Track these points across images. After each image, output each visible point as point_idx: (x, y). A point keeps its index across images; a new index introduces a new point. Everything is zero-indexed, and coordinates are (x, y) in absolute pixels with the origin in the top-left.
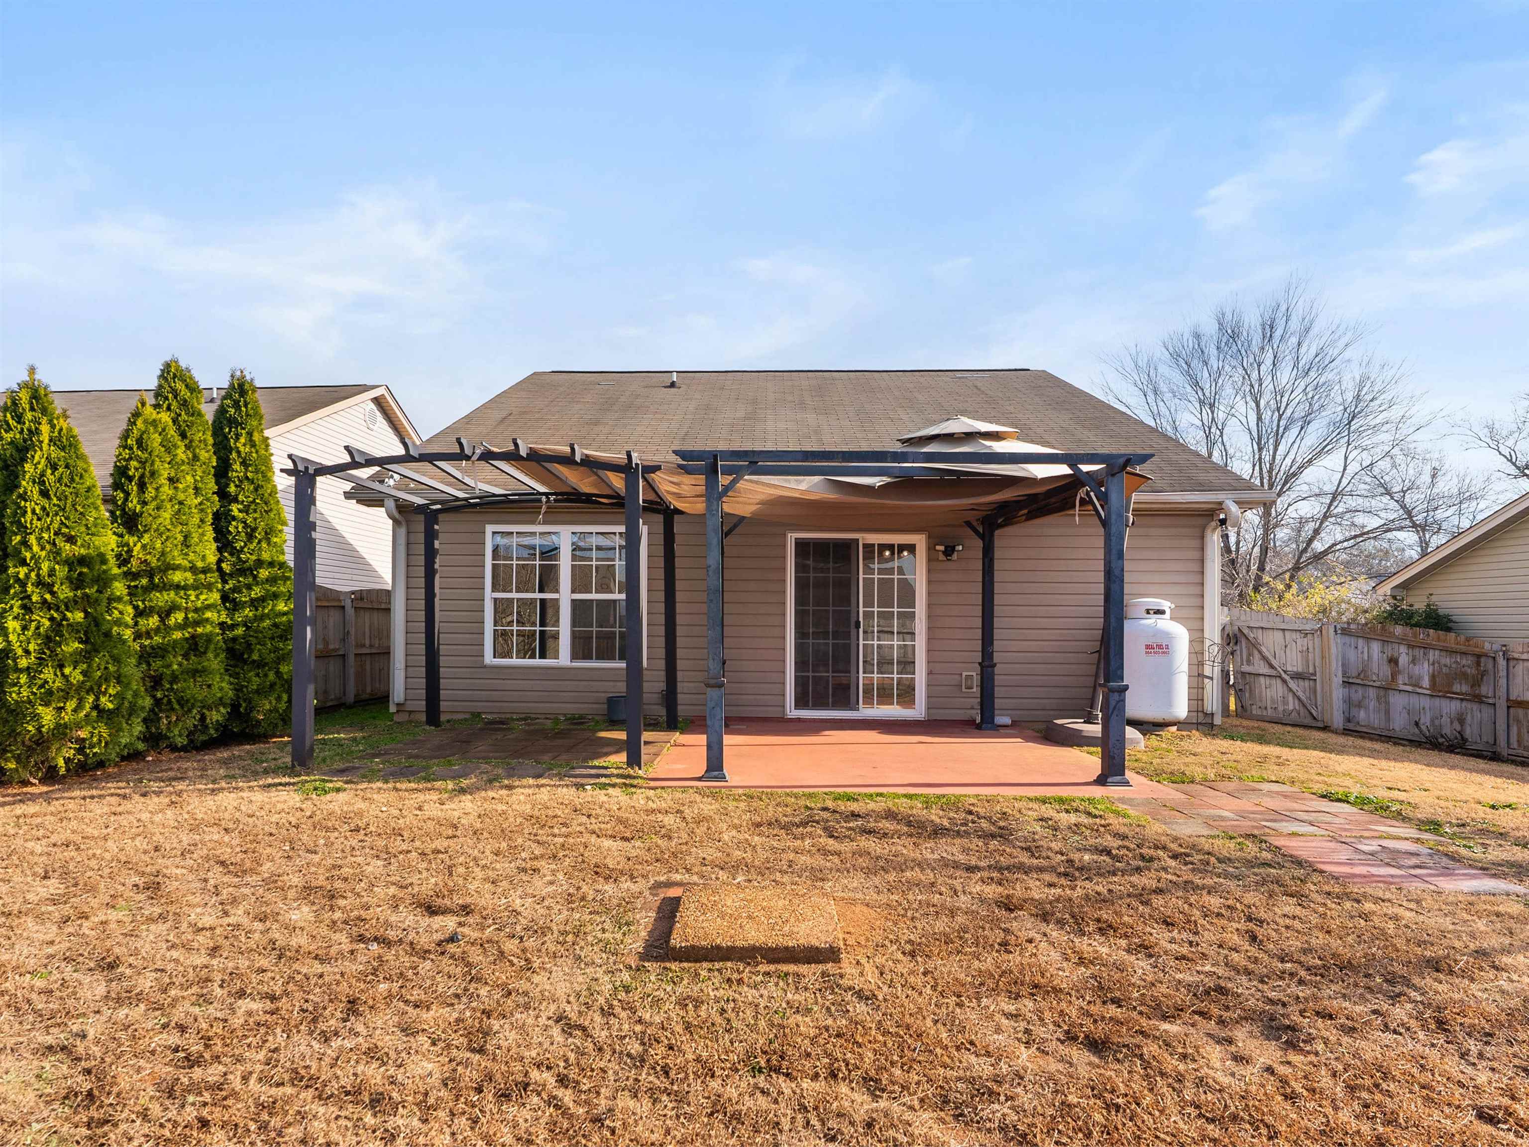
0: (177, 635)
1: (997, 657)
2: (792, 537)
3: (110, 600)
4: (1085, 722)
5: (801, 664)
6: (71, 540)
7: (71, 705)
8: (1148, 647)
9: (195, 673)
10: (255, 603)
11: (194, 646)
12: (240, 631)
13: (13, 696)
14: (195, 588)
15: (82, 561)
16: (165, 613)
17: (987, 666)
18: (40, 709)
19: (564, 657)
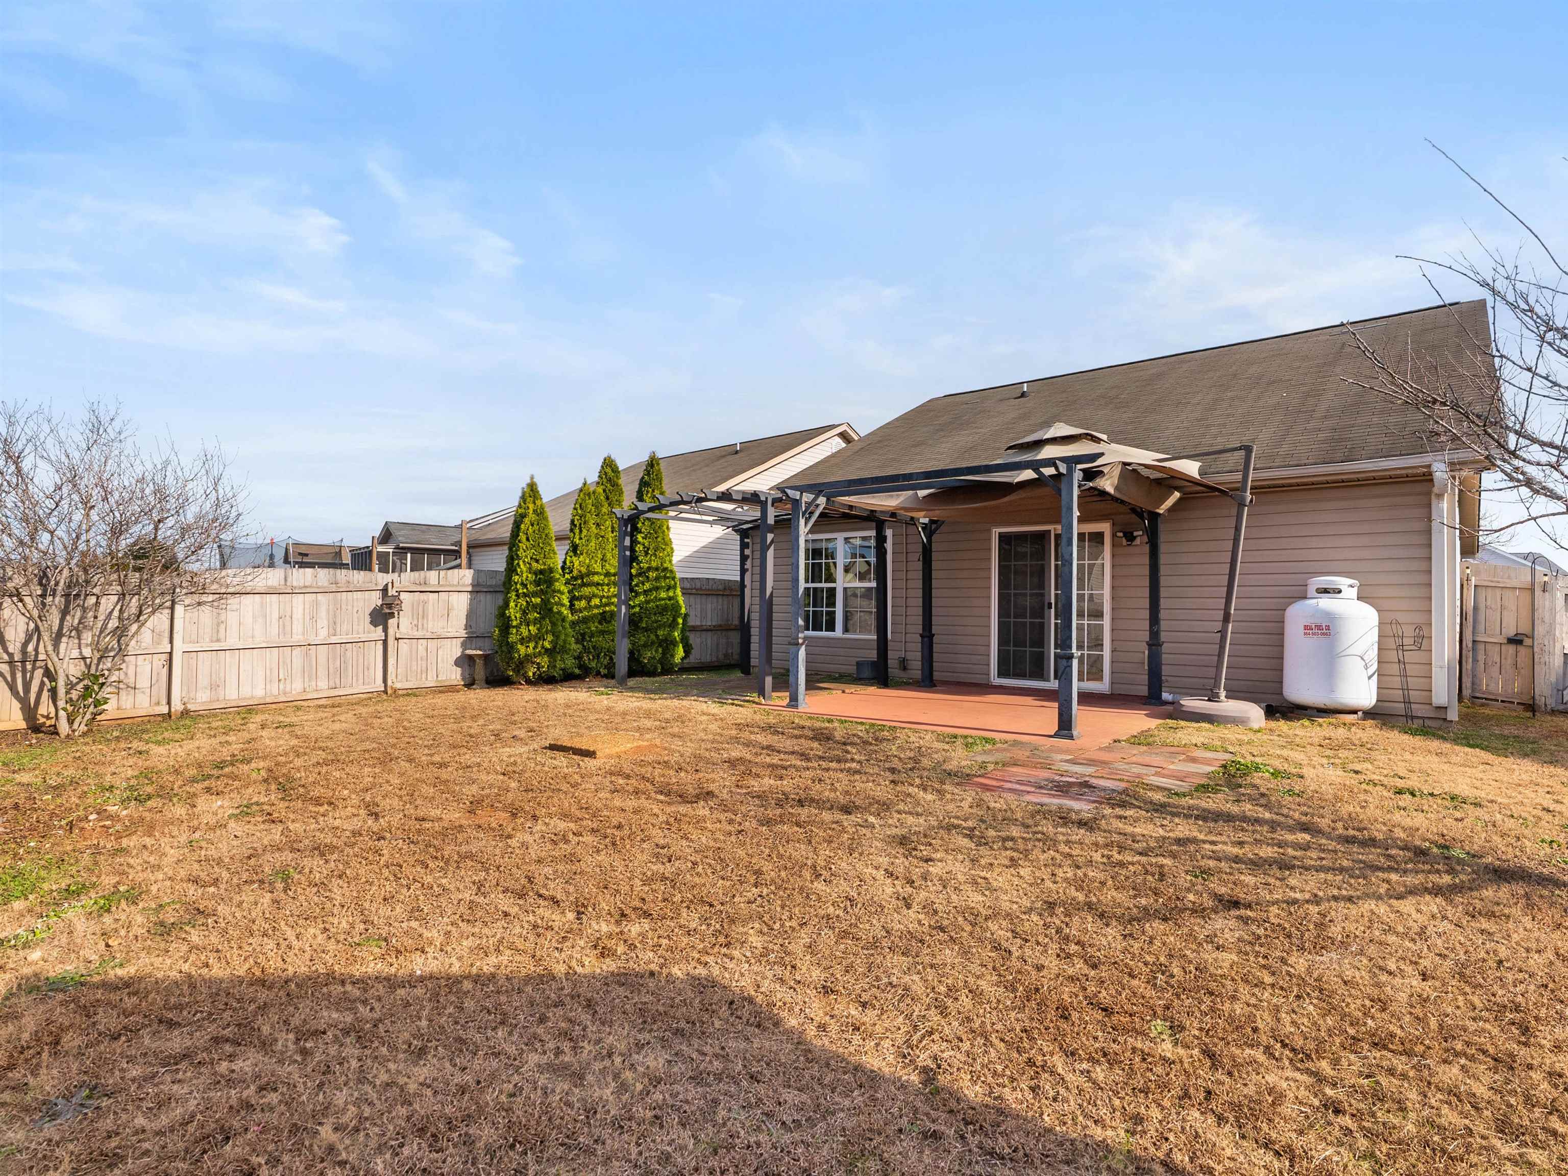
0: (596, 611)
1: (1163, 636)
2: (996, 531)
3: (554, 591)
4: (1209, 700)
5: (1002, 641)
6: (537, 561)
7: (532, 645)
8: (1306, 627)
9: (602, 633)
10: (646, 592)
11: (605, 618)
12: (637, 609)
13: (510, 640)
14: (608, 585)
15: (541, 572)
16: (589, 599)
17: (1154, 643)
18: (519, 646)
19: (839, 632)
